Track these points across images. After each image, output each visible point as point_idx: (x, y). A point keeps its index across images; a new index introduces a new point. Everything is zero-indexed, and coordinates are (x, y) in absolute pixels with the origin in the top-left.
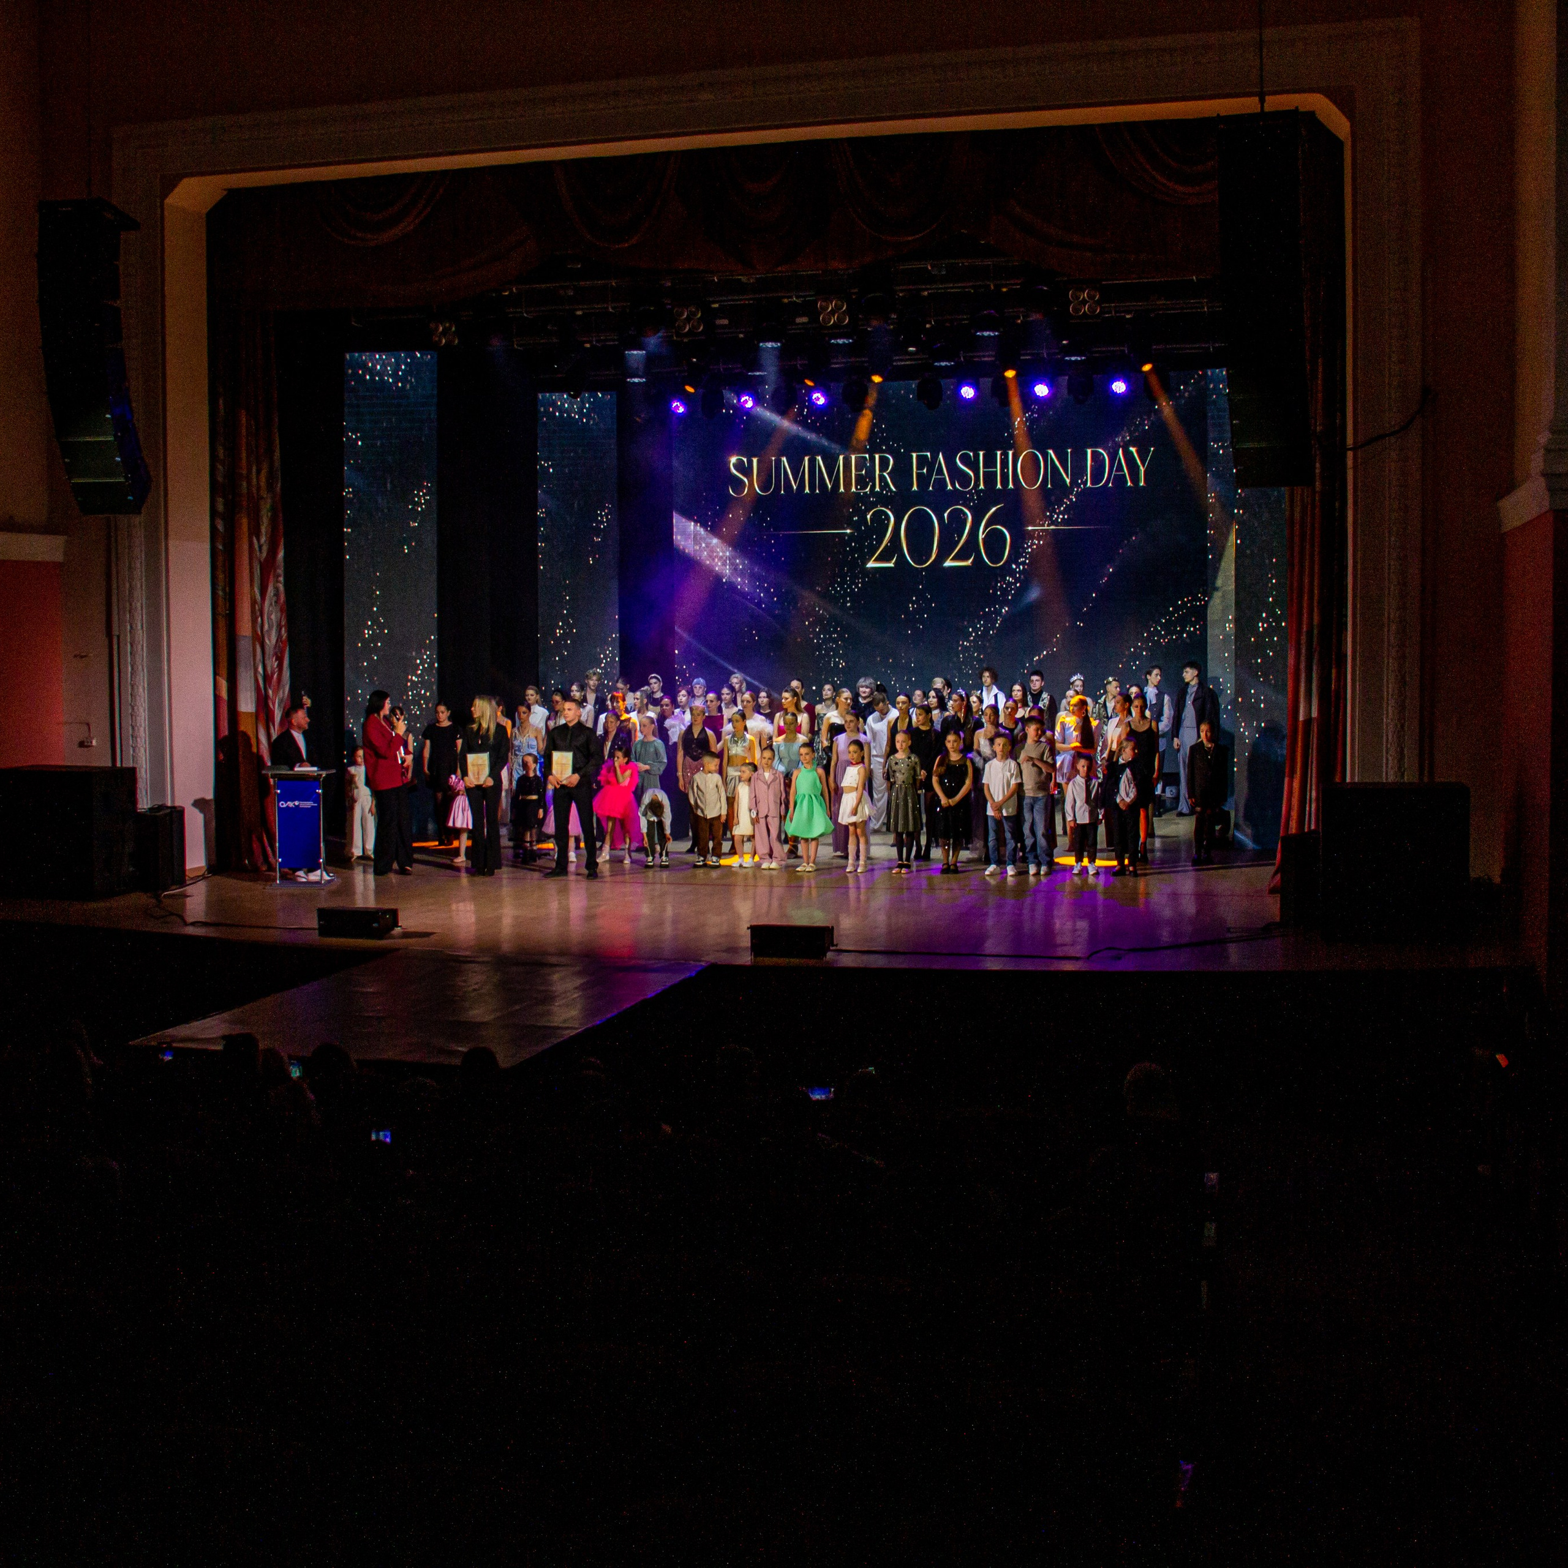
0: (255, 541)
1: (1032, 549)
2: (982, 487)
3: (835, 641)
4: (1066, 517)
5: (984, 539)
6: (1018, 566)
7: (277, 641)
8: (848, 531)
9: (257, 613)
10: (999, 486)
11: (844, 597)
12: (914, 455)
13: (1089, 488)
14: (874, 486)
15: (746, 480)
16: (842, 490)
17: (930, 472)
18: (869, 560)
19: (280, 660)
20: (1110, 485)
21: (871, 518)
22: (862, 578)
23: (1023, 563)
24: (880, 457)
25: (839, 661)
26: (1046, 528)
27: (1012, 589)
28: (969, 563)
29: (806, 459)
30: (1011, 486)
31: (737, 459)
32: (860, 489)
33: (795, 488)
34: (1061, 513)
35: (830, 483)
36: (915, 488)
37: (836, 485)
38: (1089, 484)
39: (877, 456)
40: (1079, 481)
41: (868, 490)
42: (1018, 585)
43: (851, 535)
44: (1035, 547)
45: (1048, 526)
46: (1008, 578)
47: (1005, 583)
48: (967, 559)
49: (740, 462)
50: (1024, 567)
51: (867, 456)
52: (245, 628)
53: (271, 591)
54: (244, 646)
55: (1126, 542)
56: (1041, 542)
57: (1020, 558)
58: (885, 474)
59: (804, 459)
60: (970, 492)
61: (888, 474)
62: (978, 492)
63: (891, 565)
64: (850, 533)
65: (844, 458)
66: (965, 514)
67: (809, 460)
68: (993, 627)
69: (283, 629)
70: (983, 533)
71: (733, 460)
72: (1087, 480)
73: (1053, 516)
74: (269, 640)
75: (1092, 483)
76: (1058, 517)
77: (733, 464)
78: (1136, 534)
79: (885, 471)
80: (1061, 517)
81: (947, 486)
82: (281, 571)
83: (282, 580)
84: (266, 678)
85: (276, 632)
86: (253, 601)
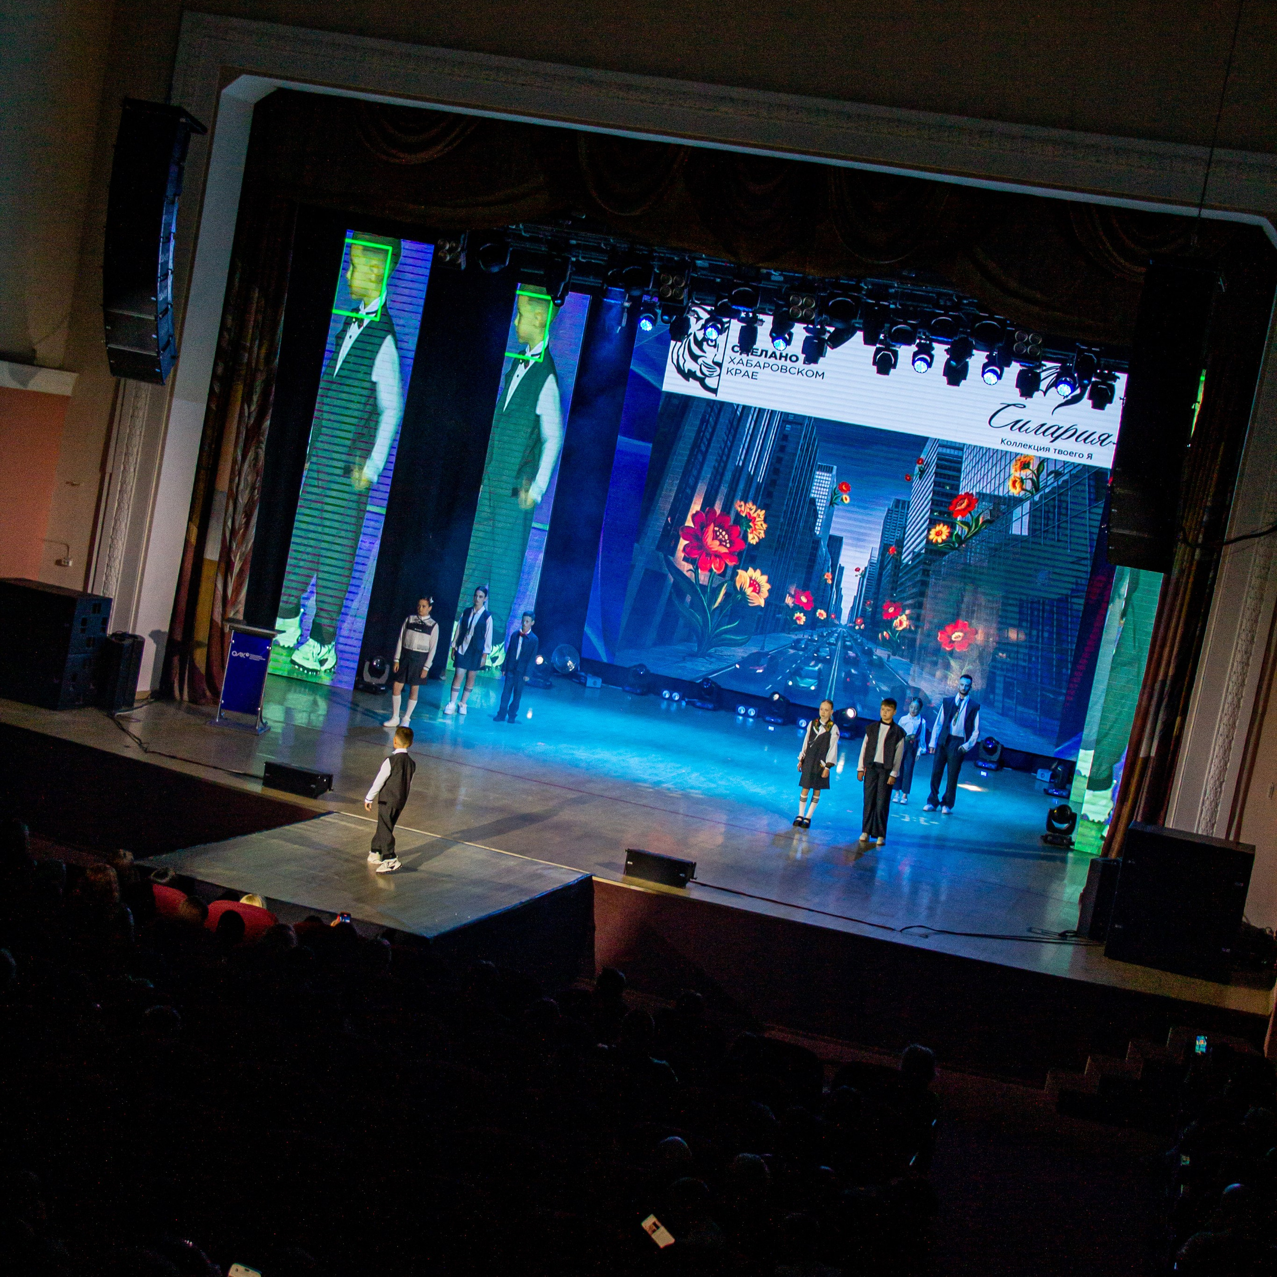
0: (246, 407)
7: (249, 500)
9: (236, 473)
19: (248, 517)
52: (223, 484)
53: (251, 455)
54: (220, 501)
69: (256, 491)
74: (243, 498)
82: (264, 438)
83: (263, 446)
84: (233, 532)
85: (250, 492)
86: (235, 461)
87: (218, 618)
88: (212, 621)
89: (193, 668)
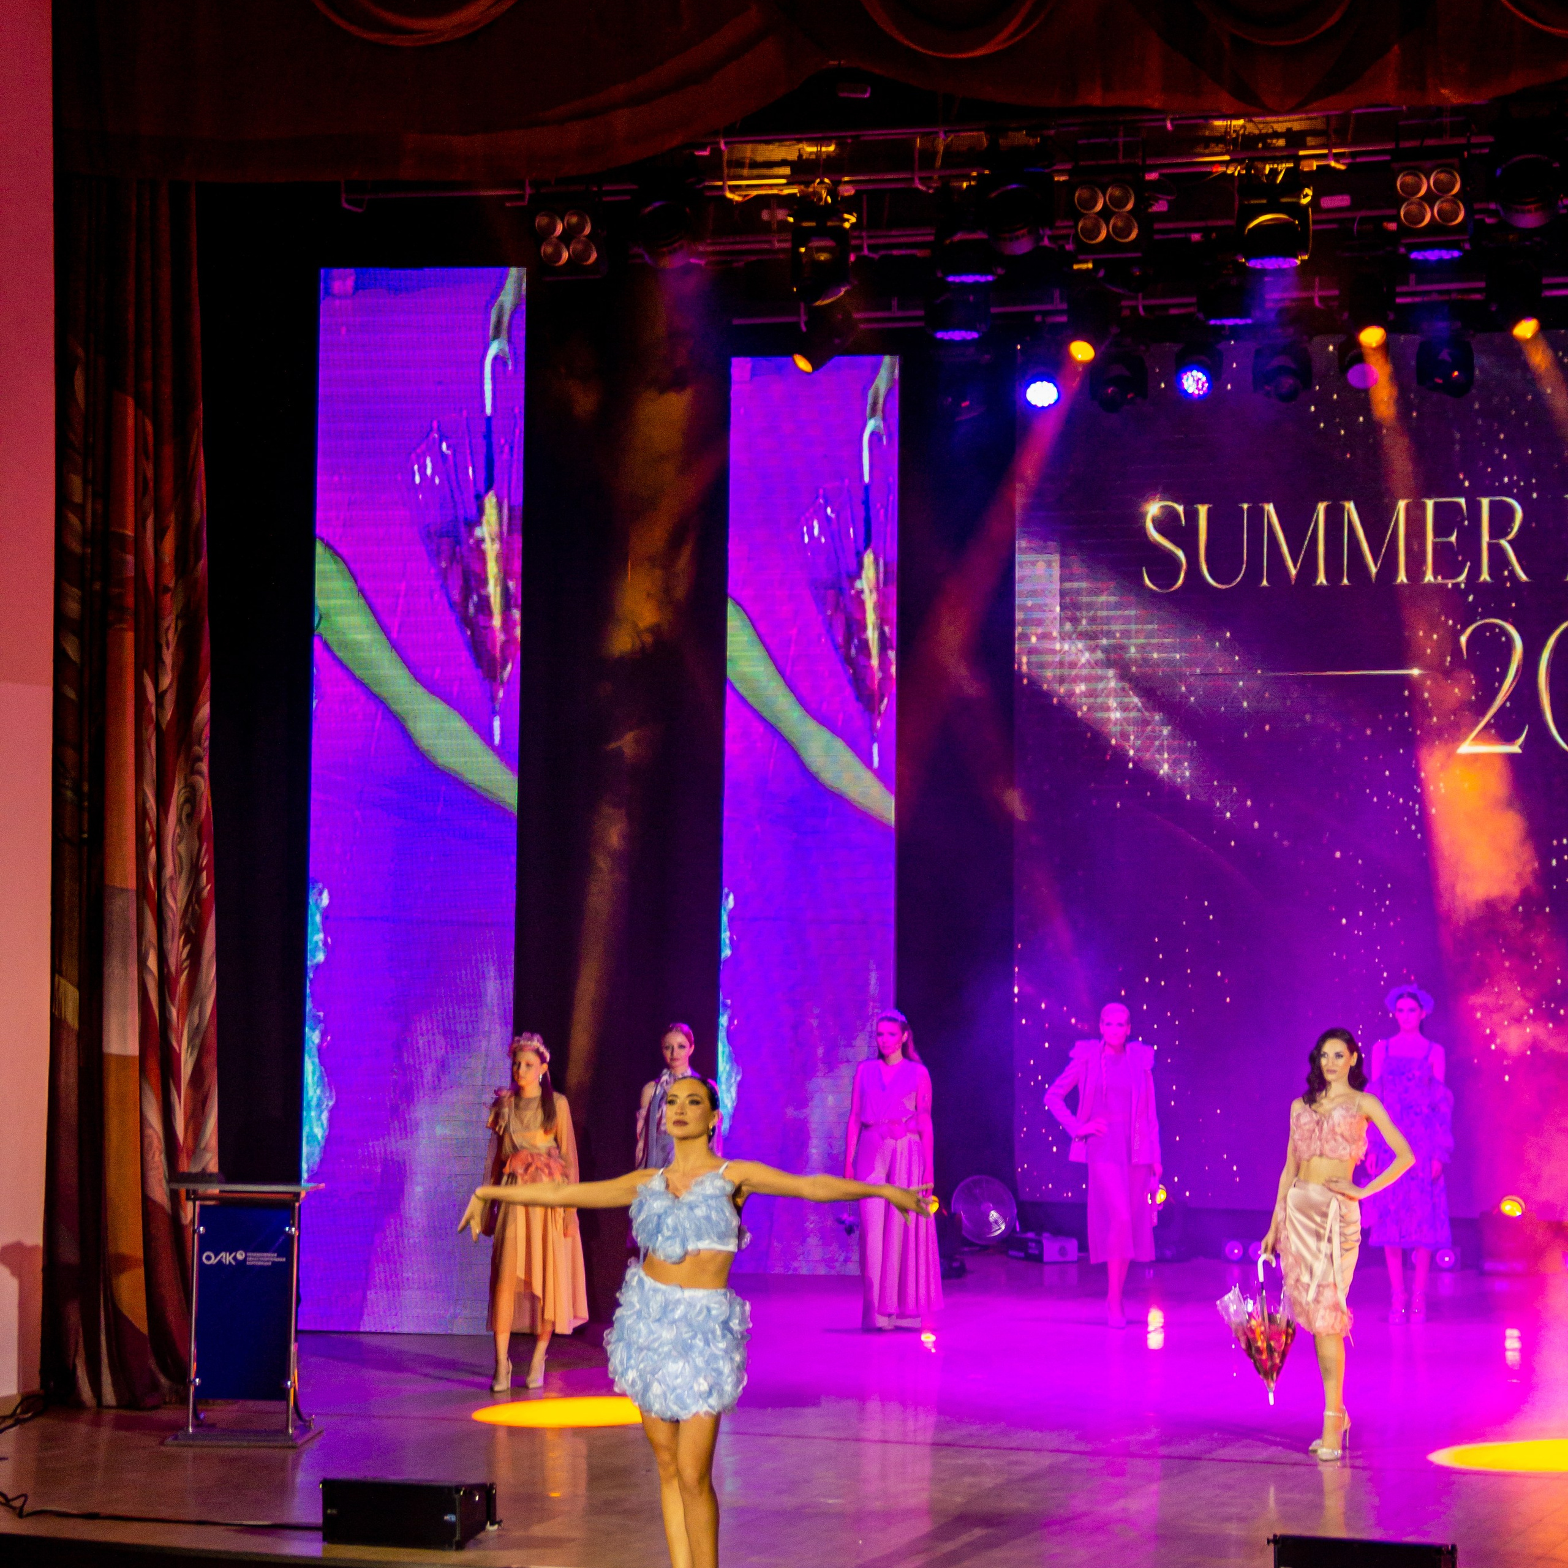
7: (190, 901)
8: (1415, 672)
9: (149, 840)
14: (1476, 571)
15: (1180, 554)
16: (1402, 577)
18: (1465, 737)
19: (195, 941)
21: (1468, 638)
24: (1492, 504)
29: (1321, 507)
31: (1162, 507)
32: (1444, 577)
33: (1293, 572)
35: (1376, 562)
37: (1389, 567)
39: (1485, 502)
41: (1462, 578)
49: (1171, 514)
51: (1462, 501)
52: (123, 873)
53: (178, 794)
54: (120, 911)
58: (1504, 543)
59: (1314, 509)
61: (1510, 542)
63: (1516, 749)
64: (1421, 675)
65: (1407, 506)
67: (1327, 510)
69: (204, 874)
71: (1153, 509)
74: (175, 899)
77: (1154, 521)
79: (1502, 537)
82: (202, 749)
83: (204, 766)
84: (165, 982)
85: (188, 884)
86: (141, 814)
87: (160, 1193)
88: (147, 1201)
89: (118, 1320)
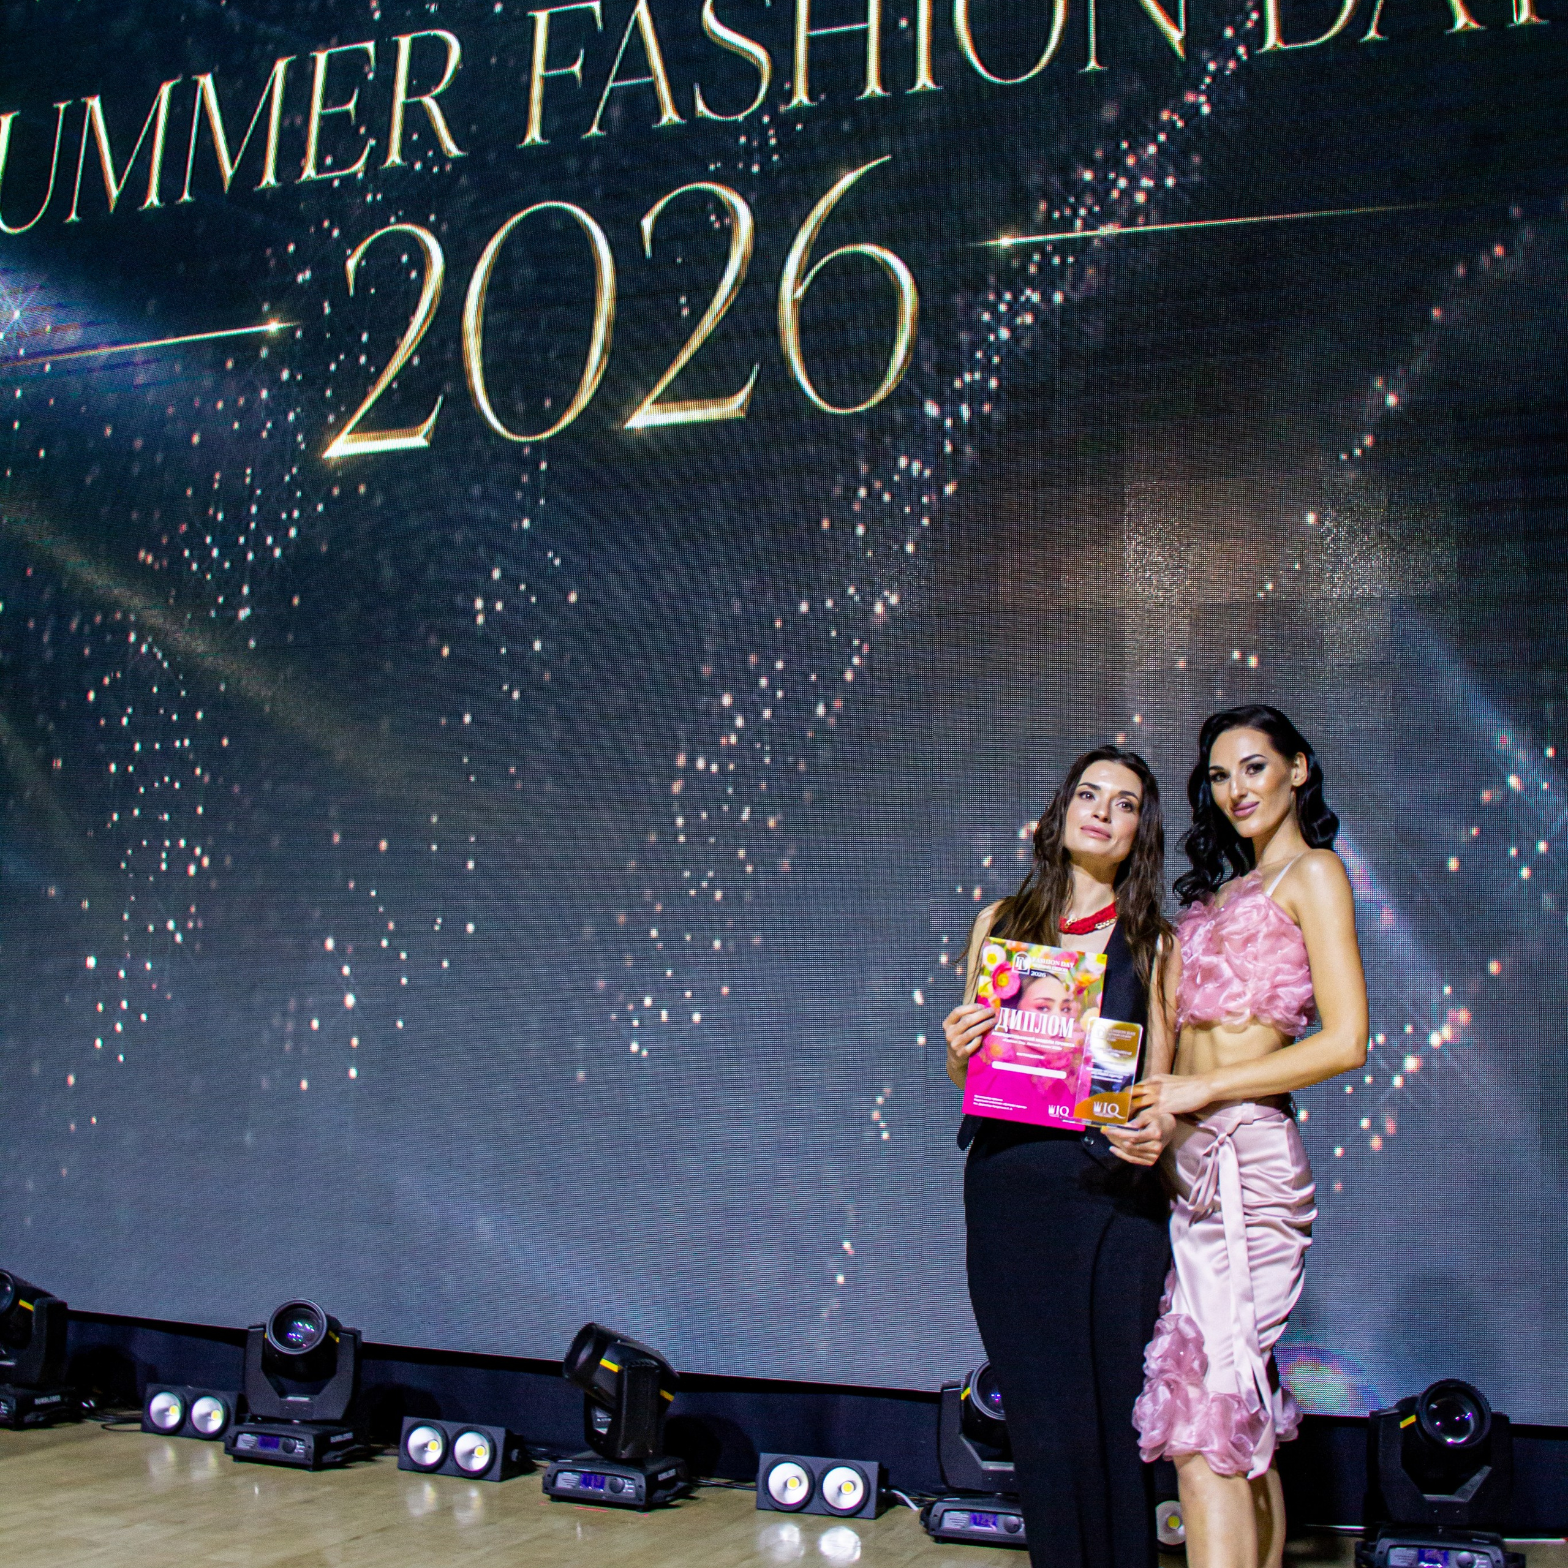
1: (1013, 328)
2: (801, 97)
3: (180, 764)
4: (1170, 182)
5: (803, 306)
6: (949, 401)
8: (273, 327)
10: (873, 87)
11: (228, 584)
12: (542, 18)
13: (1275, 53)
14: (381, 150)
16: (269, 178)
17: (596, 73)
18: (338, 428)
20: (1372, 34)
21: (359, 264)
22: (306, 505)
23: (976, 394)
24: (415, 44)
25: (190, 847)
26: (1078, 234)
27: (919, 511)
28: (733, 407)
29: (166, 89)
30: (924, 80)
32: (331, 169)
33: (115, 193)
34: (1143, 167)
35: (232, 161)
36: (534, 135)
37: (251, 166)
38: (1272, 40)
39: (405, 43)
40: (1229, 33)
41: (359, 166)
42: (949, 489)
43: (283, 345)
44: (1028, 319)
45: (1086, 227)
46: (903, 462)
47: (888, 485)
48: (725, 392)
50: (975, 413)
51: (370, 46)
55: (1460, 271)
56: (1058, 297)
57: (961, 376)
58: (429, 101)
59: (155, 94)
60: (752, 126)
61: (437, 99)
62: (784, 124)
63: (417, 440)
64: (282, 331)
65: (289, 67)
66: (724, 210)
67: (175, 93)
68: (832, 683)
70: (799, 280)
72: (1261, 23)
73: (1114, 183)
75: (1285, 34)
76: (1134, 186)
78: (1507, 233)
79: (426, 91)
80: (1146, 183)
81: (658, 114)
